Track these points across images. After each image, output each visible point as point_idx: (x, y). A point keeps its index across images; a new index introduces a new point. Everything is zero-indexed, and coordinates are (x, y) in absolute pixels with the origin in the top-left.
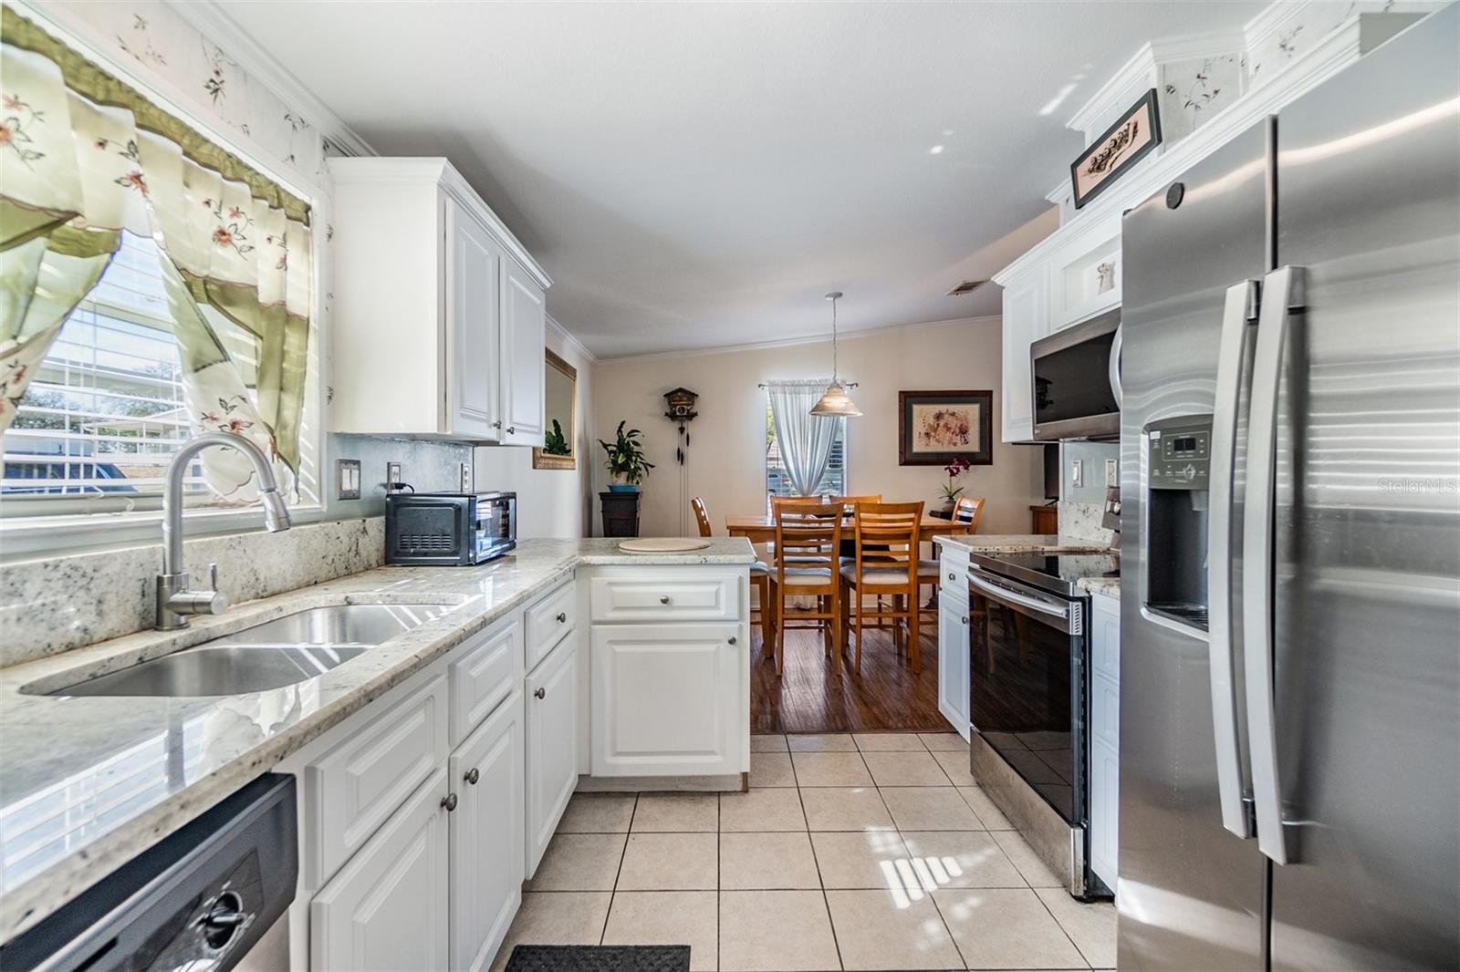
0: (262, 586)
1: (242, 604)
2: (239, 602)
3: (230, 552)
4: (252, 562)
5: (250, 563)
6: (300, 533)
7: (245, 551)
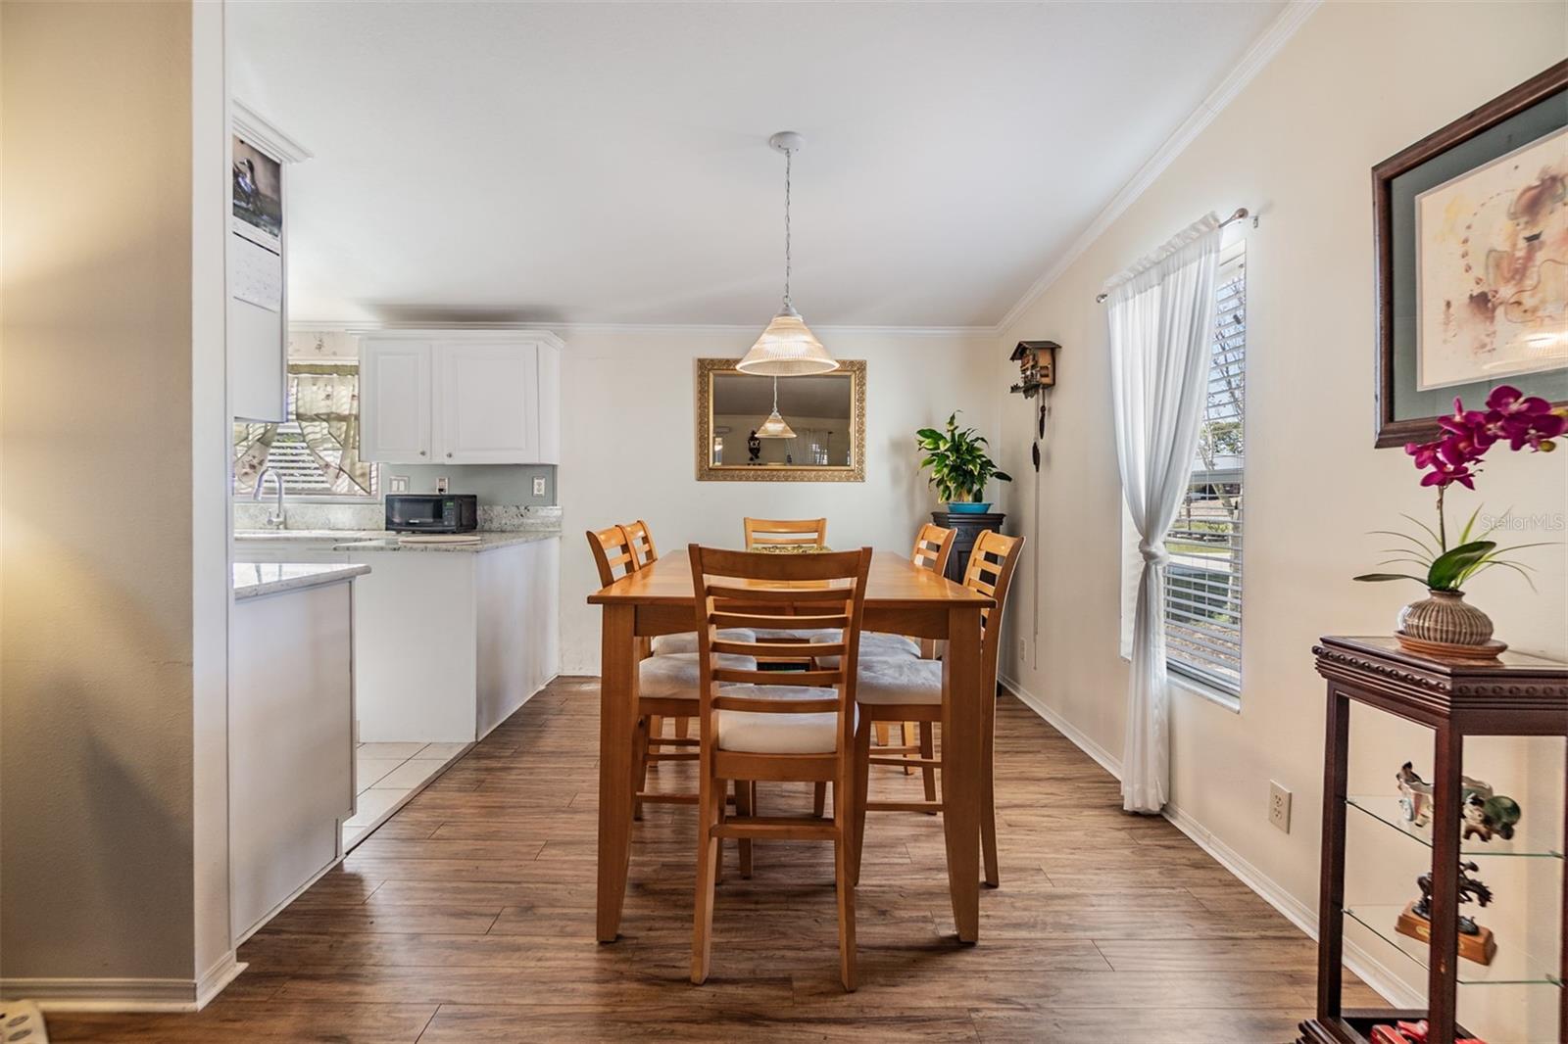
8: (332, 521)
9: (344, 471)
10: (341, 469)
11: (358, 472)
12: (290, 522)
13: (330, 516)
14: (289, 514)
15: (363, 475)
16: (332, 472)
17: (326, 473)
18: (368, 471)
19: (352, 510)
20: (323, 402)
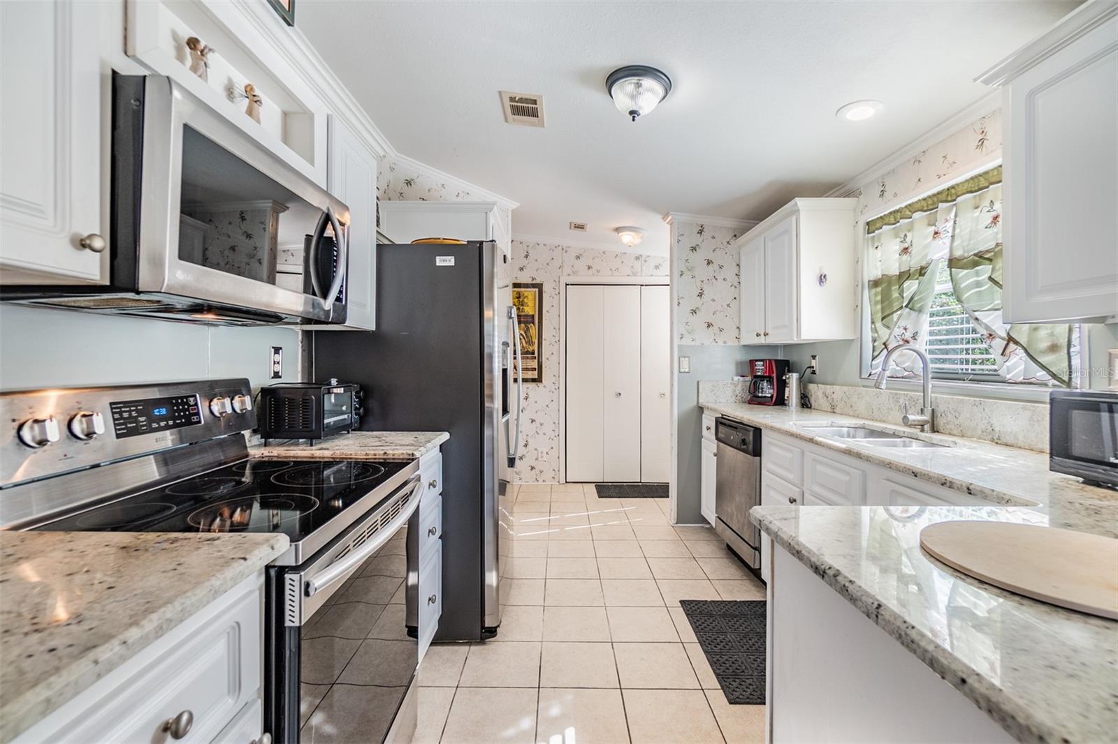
0: (997, 435)
1: (980, 440)
2: (980, 439)
3: (975, 407)
4: (989, 418)
5: (987, 418)
6: (1032, 408)
7: (984, 410)
8: (997, 429)
9: (1016, 343)
10: (1010, 339)
11: (1044, 345)
12: (941, 422)
13: (994, 421)
14: (939, 411)
15: (1054, 348)
16: (998, 344)
17: (990, 347)
18: (1064, 342)
19: (1028, 413)
20: (990, 231)
